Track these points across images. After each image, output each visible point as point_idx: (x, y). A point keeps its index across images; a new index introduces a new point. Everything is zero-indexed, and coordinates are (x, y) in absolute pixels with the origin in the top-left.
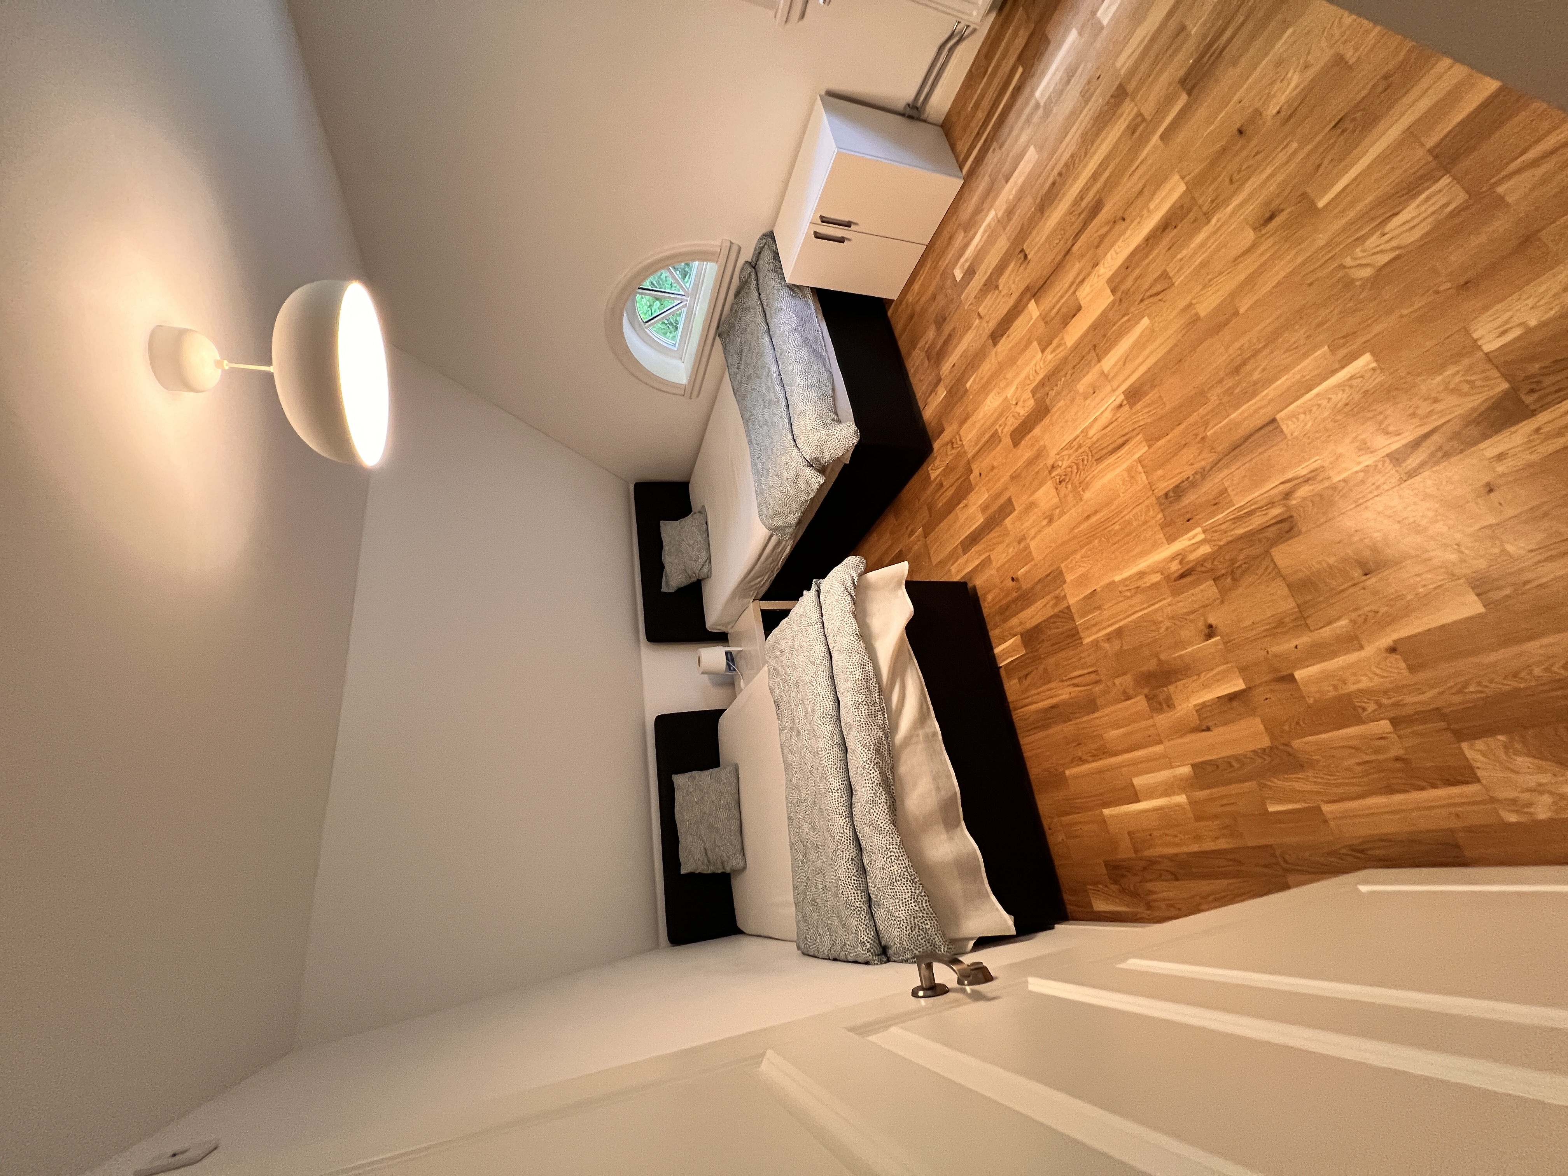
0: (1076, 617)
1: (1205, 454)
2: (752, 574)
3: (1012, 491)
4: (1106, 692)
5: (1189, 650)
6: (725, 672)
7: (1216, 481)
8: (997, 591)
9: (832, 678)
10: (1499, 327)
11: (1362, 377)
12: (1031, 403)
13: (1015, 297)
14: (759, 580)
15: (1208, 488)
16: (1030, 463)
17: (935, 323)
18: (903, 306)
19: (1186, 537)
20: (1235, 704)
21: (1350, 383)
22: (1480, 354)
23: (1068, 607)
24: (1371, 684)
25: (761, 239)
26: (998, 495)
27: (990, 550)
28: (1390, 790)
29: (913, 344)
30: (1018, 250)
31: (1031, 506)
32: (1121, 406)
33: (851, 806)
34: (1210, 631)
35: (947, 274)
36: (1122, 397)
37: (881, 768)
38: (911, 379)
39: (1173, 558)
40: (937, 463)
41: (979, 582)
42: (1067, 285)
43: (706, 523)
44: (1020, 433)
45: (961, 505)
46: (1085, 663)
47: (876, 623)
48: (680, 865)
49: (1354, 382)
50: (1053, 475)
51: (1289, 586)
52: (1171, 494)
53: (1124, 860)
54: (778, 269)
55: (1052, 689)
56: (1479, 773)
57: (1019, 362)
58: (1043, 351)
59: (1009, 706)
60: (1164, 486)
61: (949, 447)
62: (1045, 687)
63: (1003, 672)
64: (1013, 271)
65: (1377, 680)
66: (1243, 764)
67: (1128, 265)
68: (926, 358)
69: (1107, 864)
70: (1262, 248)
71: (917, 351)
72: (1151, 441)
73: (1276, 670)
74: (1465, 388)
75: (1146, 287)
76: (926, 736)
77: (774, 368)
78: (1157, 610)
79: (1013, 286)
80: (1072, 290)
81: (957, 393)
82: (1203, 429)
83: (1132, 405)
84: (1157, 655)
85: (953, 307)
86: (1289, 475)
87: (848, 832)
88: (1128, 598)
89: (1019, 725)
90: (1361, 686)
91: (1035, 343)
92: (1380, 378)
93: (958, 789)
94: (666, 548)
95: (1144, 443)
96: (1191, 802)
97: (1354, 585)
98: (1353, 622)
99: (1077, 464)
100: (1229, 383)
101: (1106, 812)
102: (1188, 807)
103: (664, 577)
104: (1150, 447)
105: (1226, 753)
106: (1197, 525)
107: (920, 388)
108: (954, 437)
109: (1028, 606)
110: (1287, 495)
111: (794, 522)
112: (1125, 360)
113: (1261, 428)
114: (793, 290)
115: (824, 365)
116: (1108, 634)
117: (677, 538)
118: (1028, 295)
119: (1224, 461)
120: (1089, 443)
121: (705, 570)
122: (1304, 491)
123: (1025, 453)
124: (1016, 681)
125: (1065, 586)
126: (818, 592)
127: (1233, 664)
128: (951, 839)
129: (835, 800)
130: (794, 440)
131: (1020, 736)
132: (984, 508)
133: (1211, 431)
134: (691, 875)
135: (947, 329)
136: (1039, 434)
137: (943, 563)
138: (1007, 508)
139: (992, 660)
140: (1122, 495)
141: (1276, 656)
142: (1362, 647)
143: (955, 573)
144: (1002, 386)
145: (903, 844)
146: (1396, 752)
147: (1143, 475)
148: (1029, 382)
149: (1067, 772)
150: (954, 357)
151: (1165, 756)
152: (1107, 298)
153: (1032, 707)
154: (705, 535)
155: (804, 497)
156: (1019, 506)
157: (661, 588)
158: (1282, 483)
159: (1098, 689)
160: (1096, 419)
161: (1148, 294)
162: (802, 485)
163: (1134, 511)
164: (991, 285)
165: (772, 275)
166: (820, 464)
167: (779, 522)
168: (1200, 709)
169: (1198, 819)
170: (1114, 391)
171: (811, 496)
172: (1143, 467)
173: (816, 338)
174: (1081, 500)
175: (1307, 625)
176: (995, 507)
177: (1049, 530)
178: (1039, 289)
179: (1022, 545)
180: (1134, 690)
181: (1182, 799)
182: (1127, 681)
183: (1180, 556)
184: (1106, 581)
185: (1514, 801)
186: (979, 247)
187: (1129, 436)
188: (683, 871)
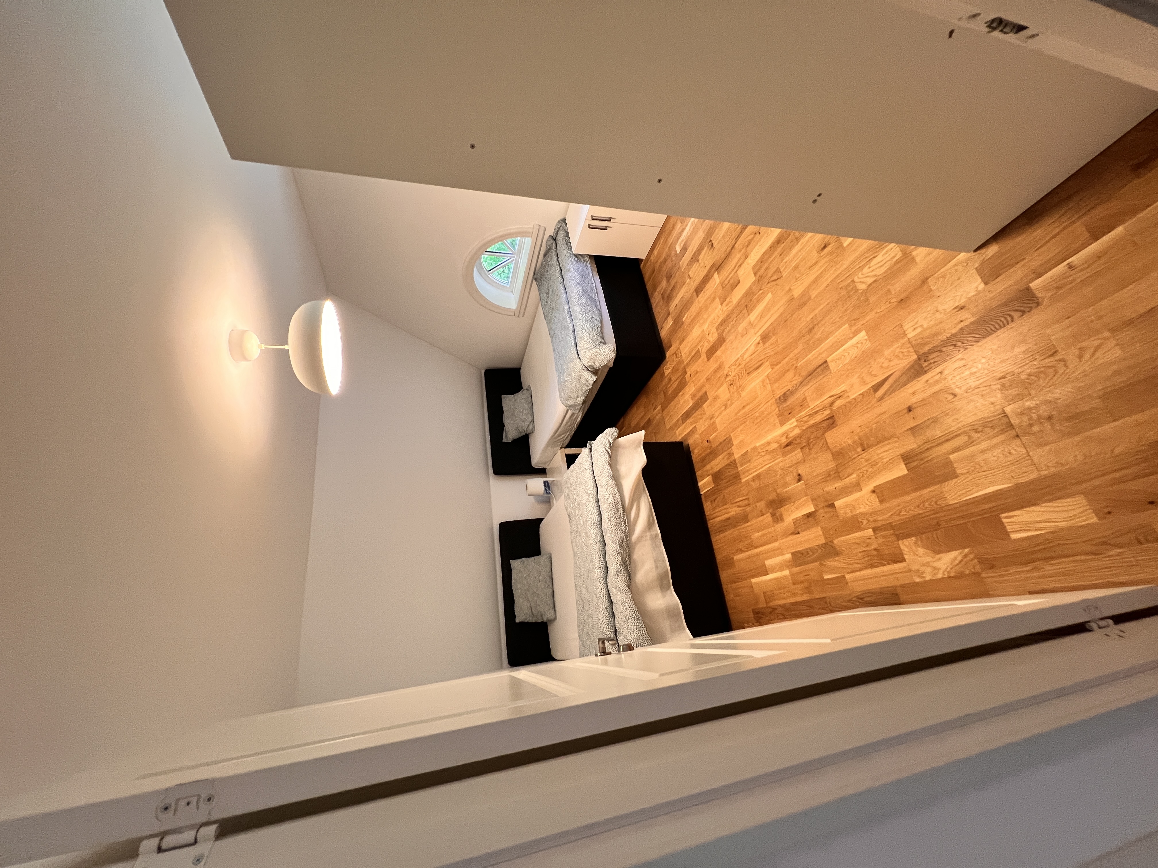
0: (738, 465)
1: (797, 377)
2: (557, 433)
3: (707, 387)
4: (753, 511)
5: (790, 488)
6: (544, 494)
7: (802, 392)
8: (699, 447)
9: (598, 502)
10: (913, 326)
11: (862, 343)
12: (716, 335)
13: (708, 268)
14: (563, 436)
15: (798, 396)
16: (716, 371)
17: (667, 277)
18: (649, 263)
19: (788, 423)
20: (810, 519)
21: (857, 345)
22: (906, 339)
23: (735, 460)
24: (865, 510)
25: (559, 222)
26: (699, 390)
27: (696, 423)
28: (872, 566)
29: (655, 288)
30: (709, 240)
31: (715, 398)
32: (759, 343)
33: (606, 577)
34: (800, 478)
35: (672, 247)
36: (759, 338)
37: (622, 555)
38: (654, 310)
39: (782, 435)
40: (668, 365)
41: (690, 442)
42: (733, 266)
43: (531, 397)
44: (711, 352)
45: (681, 393)
46: (743, 494)
47: (623, 469)
48: (515, 617)
49: (859, 345)
50: (727, 380)
51: (833, 454)
52: (782, 398)
53: (761, 608)
54: (568, 243)
55: (726, 509)
56: (906, 557)
57: (710, 310)
58: (722, 304)
59: (706, 518)
60: (779, 393)
61: (675, 355)
62: (723, 508)
63: (703, 497)
64: (705, 253)
65: (867, 507)
66: (813, 553)
67: (762, 261)
68: (661, 299)
69: (753, 610)
70: (820, 264)
71: (656, 293)
72: (773, 365)
73: (826, 501)
74: (901, 355)
75: (770, 275)
76: (651, 536)
77: (566, 307)
78: (775, 464)
79: (706, 262)
80: (735, 271)
81: (678, 323)
82: (795, 362)
83: (764, 343)
84: (775, 490)
85: (675, 268)
86: (832, 394)
87: (604, 592)
88: (763, 456)
89: (711, 529)
90: (861, 510)
91: (717, 299)
92: (869, 344)
93: (669, 568)
94: (505, 414)
95: (770, 366)
96: (792, 575)
97: (858, 456)
98: (858, 476)
99: (738, 375)
100: (807, 337)
101: (754, 580)
102: (790, 577)
103: (504, 432)
104: (773, 369)
105: (807, 546)
106: (793, 417)
107: (659, 318)
108: (677, 350)
109: (716, 458)
110: (832, 404)
111: (581, 402)
112: (761, 316)
113: (821, 365)
114: (577, 258)
115: (596, 306)
116: (753, 477)
117: (512, 407)
118: (714, 269)
119: (806, 381)
120: (744, 363)
121: (531, 428)
122: (838, 403)
123: (713, 365)
124: (709, 503)
125: (733, 447)
126: (591, 449)
127: (809, 497)
128: (664, 596)
129: (598, 573)
130: (578, 354)
131: (712, 536)
132: (693, 396)
133: (799, 364)
134: (522, 623)
135: (673, 282)
136: (720, 354)
137: (671, 429)
138: (704, 398)
139: (697, 489)
140: (760, 396)
141: (827, 493)
142: (861, 490)
143: (677, 436)
144: (701, 322)
145: (633, 599)
146: (875, 546)
147: (769, 385)
148: (714, 322)
149: (735, 558)
150: (676, 302)
151: (778, 549)
152: (752, 278)
153: (718, 519)
154: (530, 405)
155: (585, 388)
156: (710, 395)
157: (502, 439)
158: (830, 397)
159: (749, 509)
160: (747, 349)
161: (771, 279)
162: (583, 381)
163: (765, 406)
164: (695, 259)
165: (565, 247)
166: (594, 368)
167: (571, 402)
168: (796, 521)
169: (794, 584)
170: (756, 334)
171: (590, 387)
172: (769, 380)
173: (591, 288)
174: (741, 397)
175: (839, 476)
176: (699, 395)
177: (725, 413)
178: (720, 266)
179: (712, 421)
180: (766, 510)
181: (786, 572)
182: (761, 505)
183: (786, 434)
184: (752, 446)
185: (918, 571)
186: (689, 234)
187: (762, 361)
188: (517, 621)
